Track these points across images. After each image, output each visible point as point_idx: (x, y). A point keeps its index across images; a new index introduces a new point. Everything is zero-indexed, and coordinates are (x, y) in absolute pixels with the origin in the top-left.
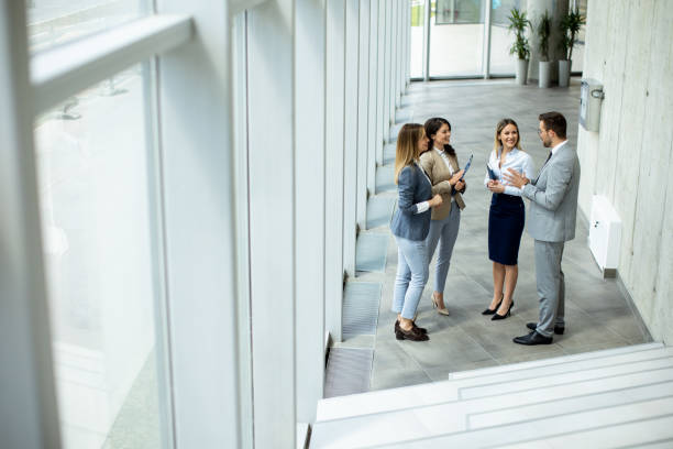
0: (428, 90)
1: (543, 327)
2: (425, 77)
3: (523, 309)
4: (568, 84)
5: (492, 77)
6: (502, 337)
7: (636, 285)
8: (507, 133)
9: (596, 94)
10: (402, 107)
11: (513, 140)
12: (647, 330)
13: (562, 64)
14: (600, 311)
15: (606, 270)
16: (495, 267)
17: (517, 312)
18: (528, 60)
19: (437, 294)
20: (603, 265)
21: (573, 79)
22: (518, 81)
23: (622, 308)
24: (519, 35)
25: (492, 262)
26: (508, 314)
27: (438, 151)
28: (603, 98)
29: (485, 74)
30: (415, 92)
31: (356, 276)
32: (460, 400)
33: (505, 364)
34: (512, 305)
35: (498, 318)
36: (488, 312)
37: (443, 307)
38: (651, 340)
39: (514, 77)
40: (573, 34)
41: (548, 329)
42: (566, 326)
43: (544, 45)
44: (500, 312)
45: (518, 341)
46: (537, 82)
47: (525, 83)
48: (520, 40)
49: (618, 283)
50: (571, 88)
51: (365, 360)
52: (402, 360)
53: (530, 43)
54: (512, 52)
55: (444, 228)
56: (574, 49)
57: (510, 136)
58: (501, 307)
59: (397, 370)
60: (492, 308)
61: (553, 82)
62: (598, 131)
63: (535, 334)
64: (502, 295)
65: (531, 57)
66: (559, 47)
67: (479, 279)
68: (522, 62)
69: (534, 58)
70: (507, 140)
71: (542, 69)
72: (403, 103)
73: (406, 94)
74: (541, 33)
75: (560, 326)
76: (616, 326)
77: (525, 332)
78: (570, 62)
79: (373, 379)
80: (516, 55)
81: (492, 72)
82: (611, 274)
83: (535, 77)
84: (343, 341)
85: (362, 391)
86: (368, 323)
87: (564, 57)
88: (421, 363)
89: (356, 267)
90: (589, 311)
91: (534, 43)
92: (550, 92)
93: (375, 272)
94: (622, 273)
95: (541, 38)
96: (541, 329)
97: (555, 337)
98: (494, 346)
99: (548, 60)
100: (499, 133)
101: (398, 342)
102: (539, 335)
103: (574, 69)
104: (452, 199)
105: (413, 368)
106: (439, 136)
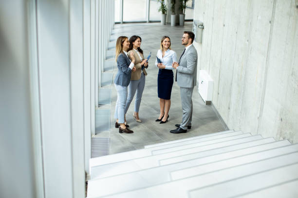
0: (123, 27)
1: (184, 125)
2: (121, 22)
3: (173, 119)
4: (184, 25)
5: (150, 22)
6: (165, 130)
7: (220, 107)
8: (166, 42)
9: (200, 27)
10: (112, 34)
11: (168, 44)
12: (226, 126)
13: (181, 16)
14: (206, 118)
15: (207, 102)
16: (161, 101)
17: (170, 120)
18: (166, 14)
19: (136, 113)
20: (205, 99)
21: (186, 23)
22: (162, 23)
23: (214, 117)
24: (162, 4)
25: (159, 98)
26: (167, 121)
27: (135, 50)
28: (203, 28)
29: (147, 20)
30: (118, 28)
31: (99, 107)
32: (152, 155)
33: (167, 141)
34: (168, 117)
35: (162, 122)
36: (158, 120)
37: (138, 119)
38: (228, 129)
39: (160, 22)
40: (185, 3)
41: (185, 126)
42: (192, 125)
43: (173, 8)
44: (163, 120)
45: (172, 132)
46: (170, 24)
47: (165, 24)
48: (163, 6)
49: (212, 107)
50: (185, 26)
51: (106, 142)
52: (123, 141)
53: (167, 7)
54: (159, 10)
55: (139, 84)
56: (186, 10)
57: (167, 43)
58: (164, 118)
59: (121, 146)
60: (160, 118)
61: (177, 24)
62: (201, 43)
63: (179, 129)
64: (164, 112)
65: (167, 13)
66: (179, 9)
67: (153, 107)
68: (164, 15)
69: (169, 13)
70: (165, 45)
71: (172, 18)
72: (113, 33)
73: (113, 29)
74: (172, 2)
75: (190, 125)
76: (213, 124)
77: (175, 128)
78: (184, 15)
79: (110, 150)
80: (161, 12)
81: (151, 20)
82: (209, 103)
83: (169, 22)
84: (96, 134)
85: (107, 155)
86: (106, 126)
87: (182, 13)
88: (131, 143)
89: (99, 102)
90: (201, 119)
91: (169, 7)
92: (176, 28)
93: (107, 105)
94: (214, 103)
95: (172, 5)
96: (182, 126)
97: (188, 130)
98: (162, 134)
99: (175, 14)
100: (162, 42)
101: (120, 134)
102: (181, 129)
103: (186, 18)
104: (142, 71)
105: (128, 144)
106: (136, 43)
